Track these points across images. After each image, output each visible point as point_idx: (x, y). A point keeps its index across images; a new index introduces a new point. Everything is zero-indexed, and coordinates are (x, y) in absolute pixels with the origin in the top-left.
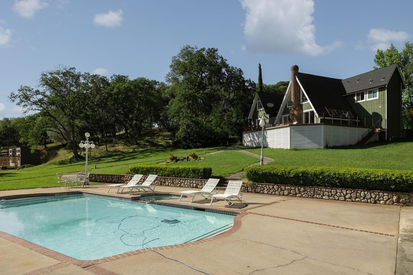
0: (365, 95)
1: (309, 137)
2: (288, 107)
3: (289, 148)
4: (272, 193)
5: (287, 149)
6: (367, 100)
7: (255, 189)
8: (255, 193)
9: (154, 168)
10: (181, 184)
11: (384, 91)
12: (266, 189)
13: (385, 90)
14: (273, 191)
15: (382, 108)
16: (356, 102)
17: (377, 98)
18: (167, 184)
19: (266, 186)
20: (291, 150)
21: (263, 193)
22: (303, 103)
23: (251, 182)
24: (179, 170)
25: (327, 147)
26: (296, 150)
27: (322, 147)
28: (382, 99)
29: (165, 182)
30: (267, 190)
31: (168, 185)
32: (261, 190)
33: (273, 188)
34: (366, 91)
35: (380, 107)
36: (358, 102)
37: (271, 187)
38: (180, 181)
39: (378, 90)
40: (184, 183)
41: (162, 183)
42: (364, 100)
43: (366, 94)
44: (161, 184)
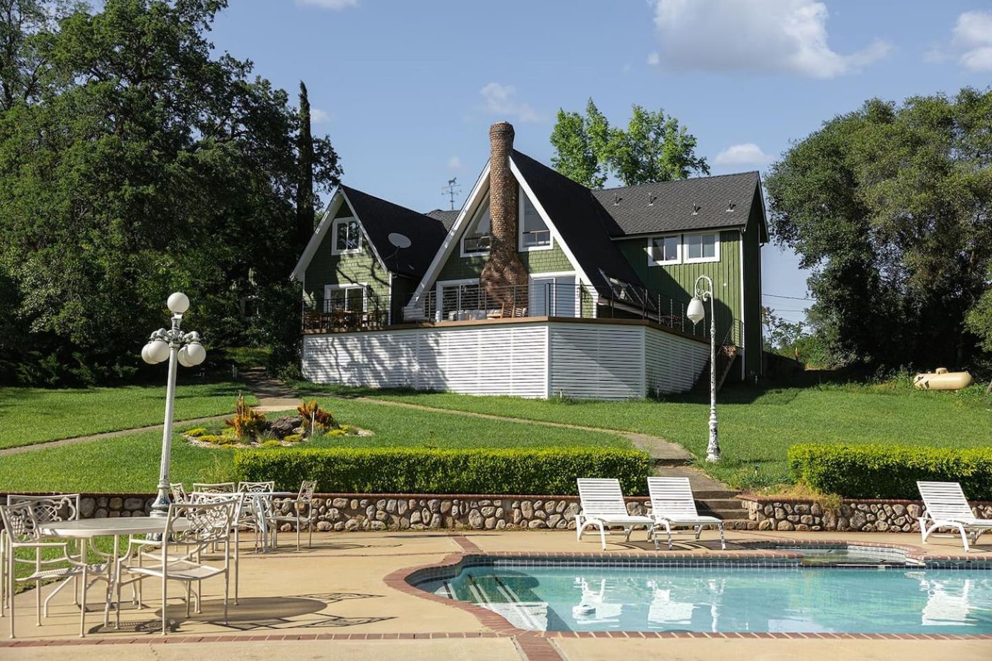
0: (679, 247)
1: (606, 363)
2: (463, 255)
3: (545, 396)
4: (902, 526)
5: (537, 400)
6: (685, 262)
7: (848, 519)
8: (849, 531)
9: (396, 461)
10: (547, 519)
11: (734, 241)
12: (884, 517)
13: (739, 240)
14: (907, 522)
15: (731, 290)
16: (651, 264)
17: (717, 258)
18: (474, 520)
19: (882, 508)
20: (552, 400)
21: (876, 530)
22: (530, 249)
23: (835, 499)
24: (537, 467)
25: (652, 395)
26: (572, 402)
27: (642, 395)
28: (731, 262)
29: (462, 517)
30: (886, 521)
31: (483, 527)
32: (867, 522)
33: (905, 512)
34: (682, 236)
35: (725, 285)
36: (660, 263)
37: (898, 509)
38: (542, 508)
39: (717, 237)
40: (562, 514)
41: (449, 521)
42: (678, 261)
43: (682, 244)
44: (443, 525)
